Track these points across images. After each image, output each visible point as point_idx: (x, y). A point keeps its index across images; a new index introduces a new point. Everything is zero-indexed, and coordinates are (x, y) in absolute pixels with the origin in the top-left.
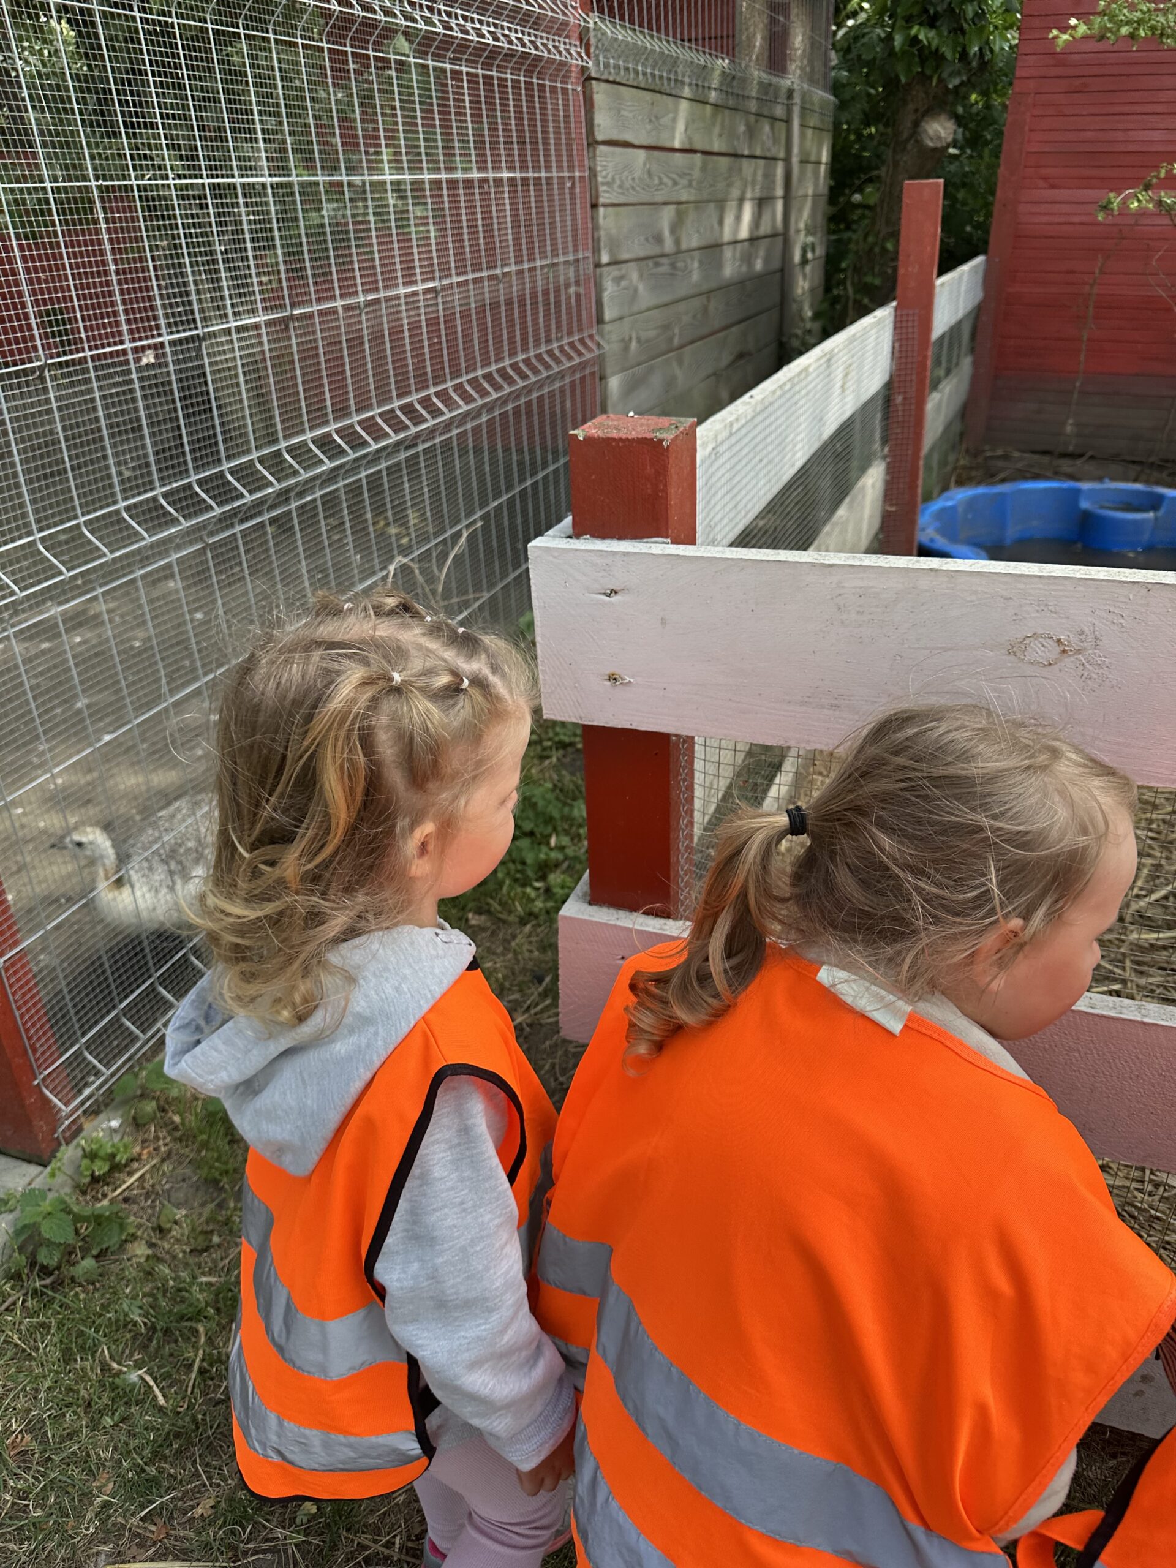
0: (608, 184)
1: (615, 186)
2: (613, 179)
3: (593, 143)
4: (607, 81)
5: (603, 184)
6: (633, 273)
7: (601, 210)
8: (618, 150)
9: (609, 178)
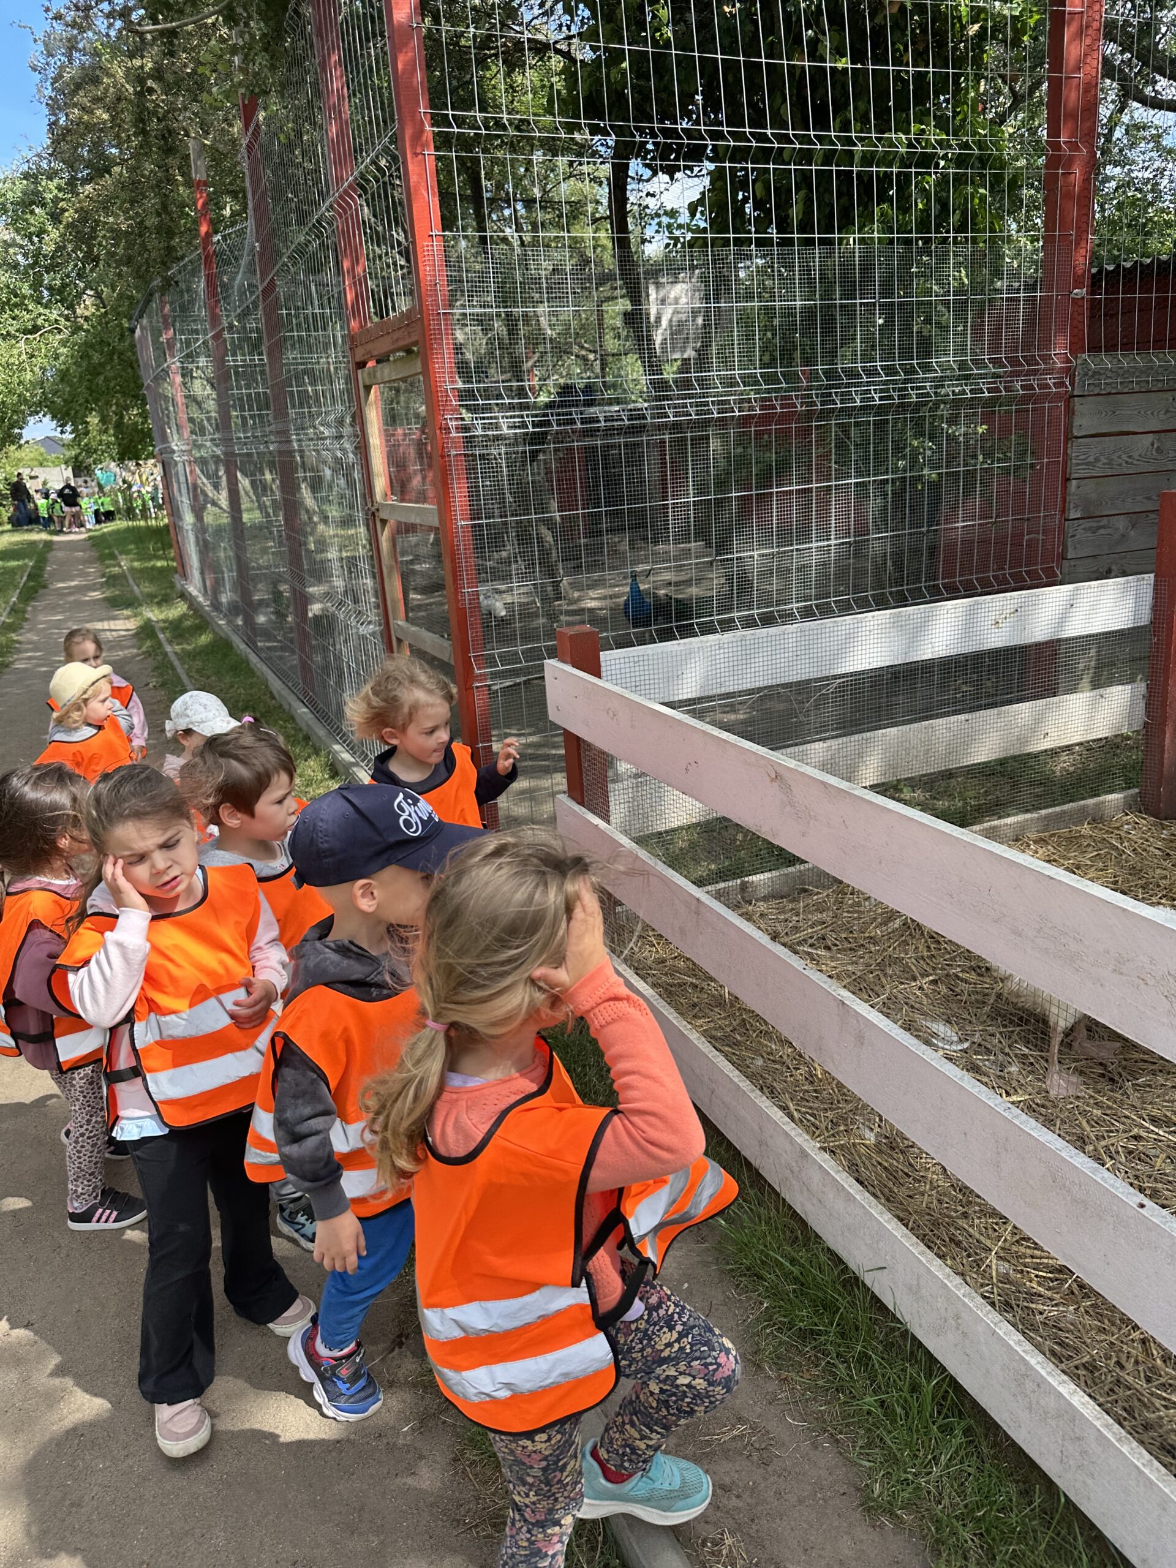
0: (1087, 464)
1: (1100, 464)
2: (1097, 460)
3: (1069, 437)
4: (1098, 395)
5: (1078, 464)
6: (1121, 523)
7: (1074, 482)
8: (1107, 438)
9: (1091, 459)
